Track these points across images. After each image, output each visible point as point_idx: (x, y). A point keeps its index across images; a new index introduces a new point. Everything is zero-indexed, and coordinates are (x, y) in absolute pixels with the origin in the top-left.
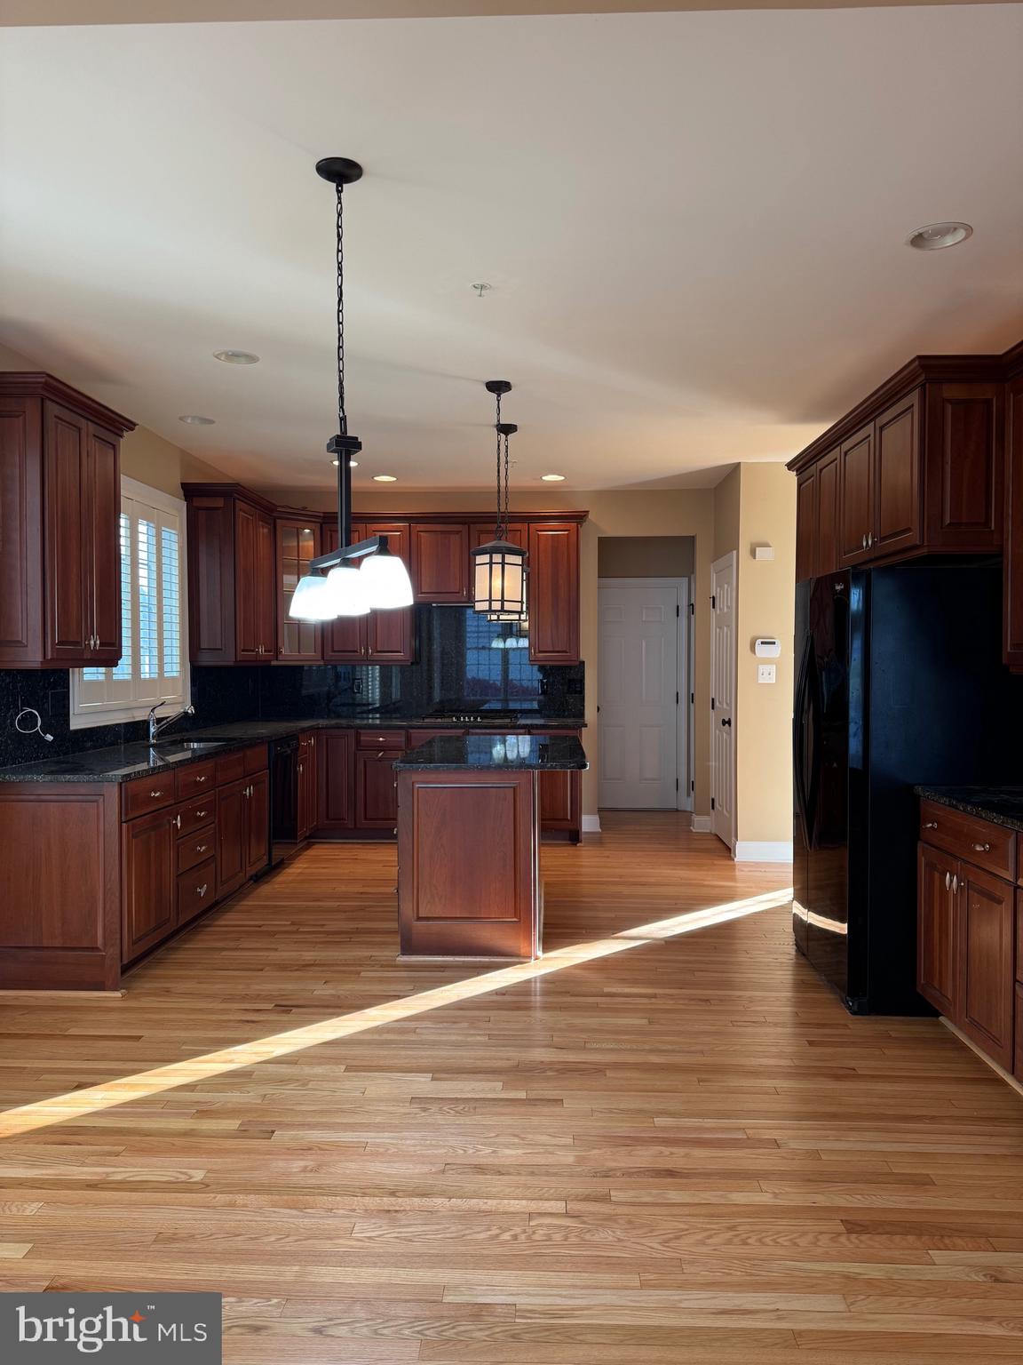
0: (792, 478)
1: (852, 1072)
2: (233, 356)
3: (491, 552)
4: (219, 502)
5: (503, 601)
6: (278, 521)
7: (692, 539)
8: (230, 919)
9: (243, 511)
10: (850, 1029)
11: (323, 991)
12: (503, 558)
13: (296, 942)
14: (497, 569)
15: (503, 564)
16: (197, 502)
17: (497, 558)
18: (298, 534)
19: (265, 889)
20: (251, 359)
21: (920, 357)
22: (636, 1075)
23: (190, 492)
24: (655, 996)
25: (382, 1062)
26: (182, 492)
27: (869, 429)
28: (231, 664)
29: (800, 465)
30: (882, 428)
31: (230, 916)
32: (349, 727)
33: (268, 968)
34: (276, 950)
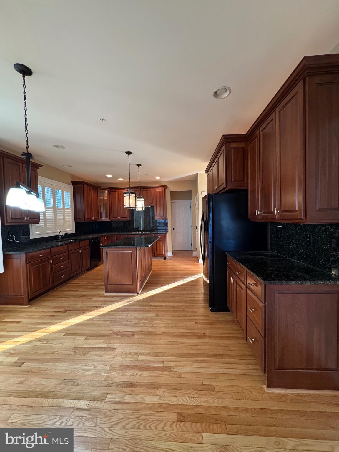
0: (206, 175)
1: (204, 335)
2: (58, 147)
3: (127, 193)
4: (80, 185)
5: (130, 205)
6: (98, 190)
7: (191, 191)
8: (75, 282)
9: (86, 188)
10: (209, 317)
11: (79, 305)
12: (130, 195)
13: (84, 289)
14: (128, 197)
15: (130, 196)
16: (75, 186)
17: (128, 194)
18: (103, 192)
19: (89, 272)
20: (63, 147)
21: (223, 135)
22: (142, 336)
23: (73, 183)
24: (162, 306)
25: (76, 332)
26: (71, 184)
27: (216, 160)
28: (84, 222)
29: (207, 171)
30: (219, 158)
31: (75, 280)
32: (114, 235)
33: (72, 297)
34: (77, 291)
